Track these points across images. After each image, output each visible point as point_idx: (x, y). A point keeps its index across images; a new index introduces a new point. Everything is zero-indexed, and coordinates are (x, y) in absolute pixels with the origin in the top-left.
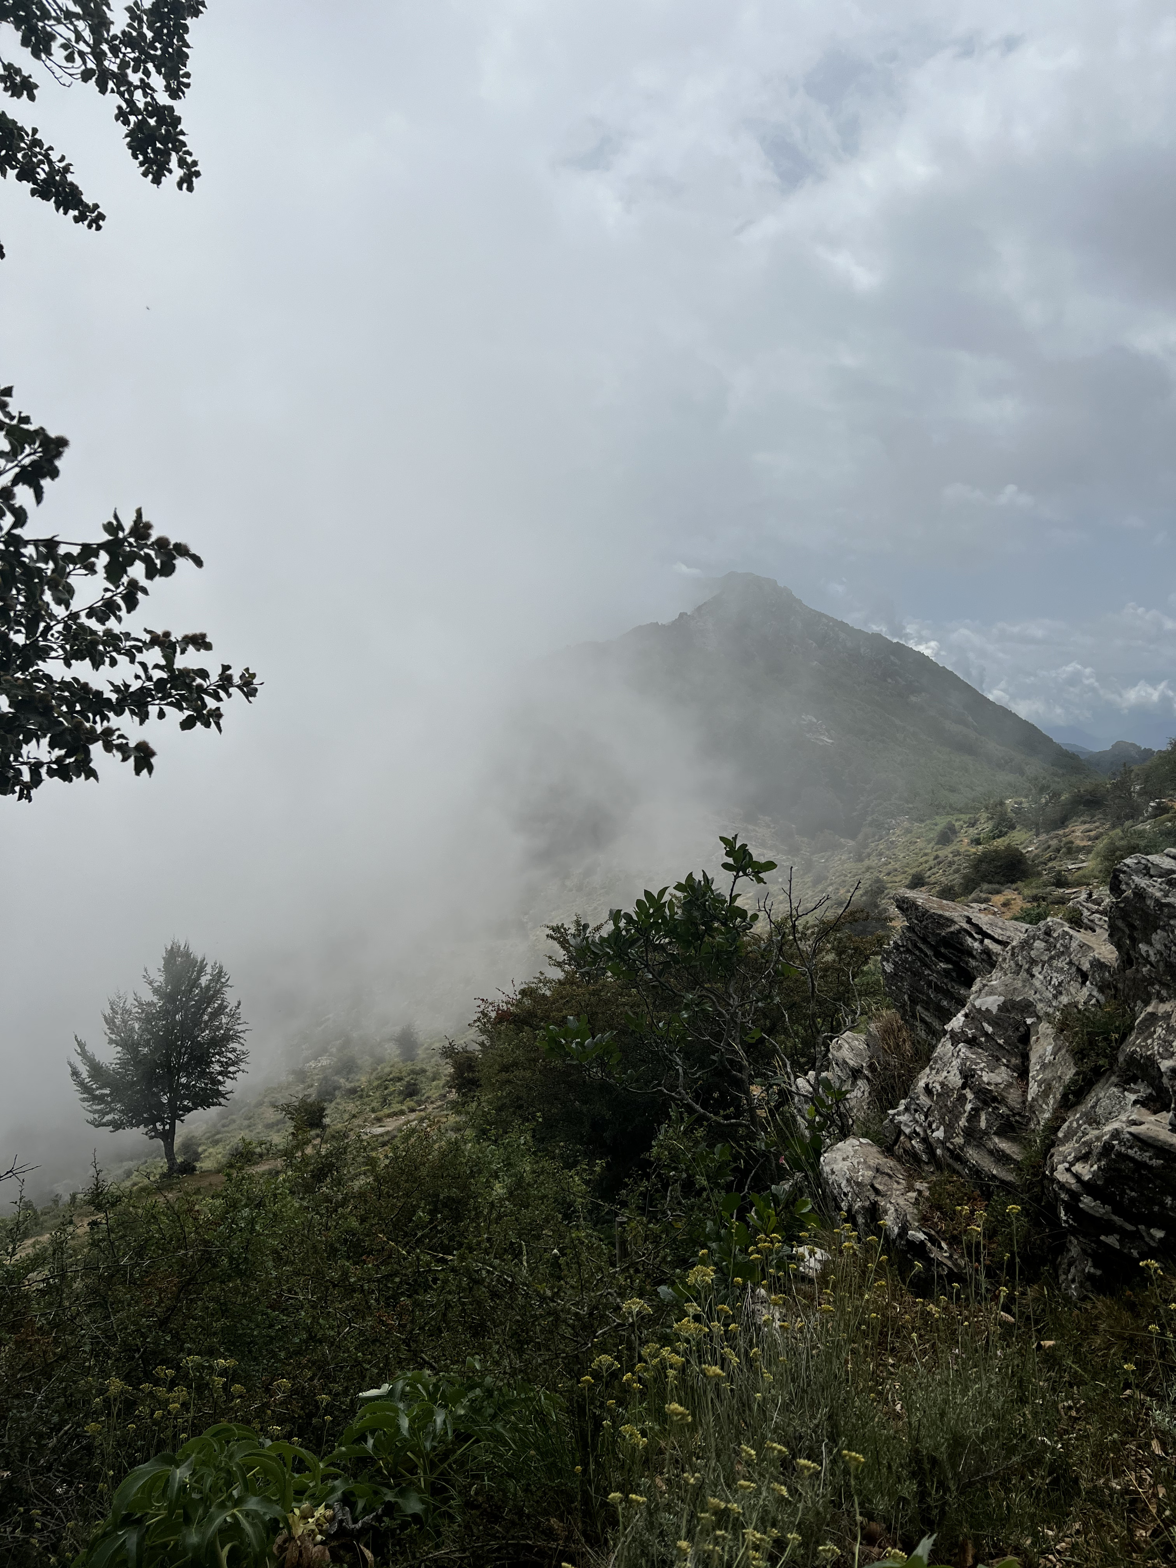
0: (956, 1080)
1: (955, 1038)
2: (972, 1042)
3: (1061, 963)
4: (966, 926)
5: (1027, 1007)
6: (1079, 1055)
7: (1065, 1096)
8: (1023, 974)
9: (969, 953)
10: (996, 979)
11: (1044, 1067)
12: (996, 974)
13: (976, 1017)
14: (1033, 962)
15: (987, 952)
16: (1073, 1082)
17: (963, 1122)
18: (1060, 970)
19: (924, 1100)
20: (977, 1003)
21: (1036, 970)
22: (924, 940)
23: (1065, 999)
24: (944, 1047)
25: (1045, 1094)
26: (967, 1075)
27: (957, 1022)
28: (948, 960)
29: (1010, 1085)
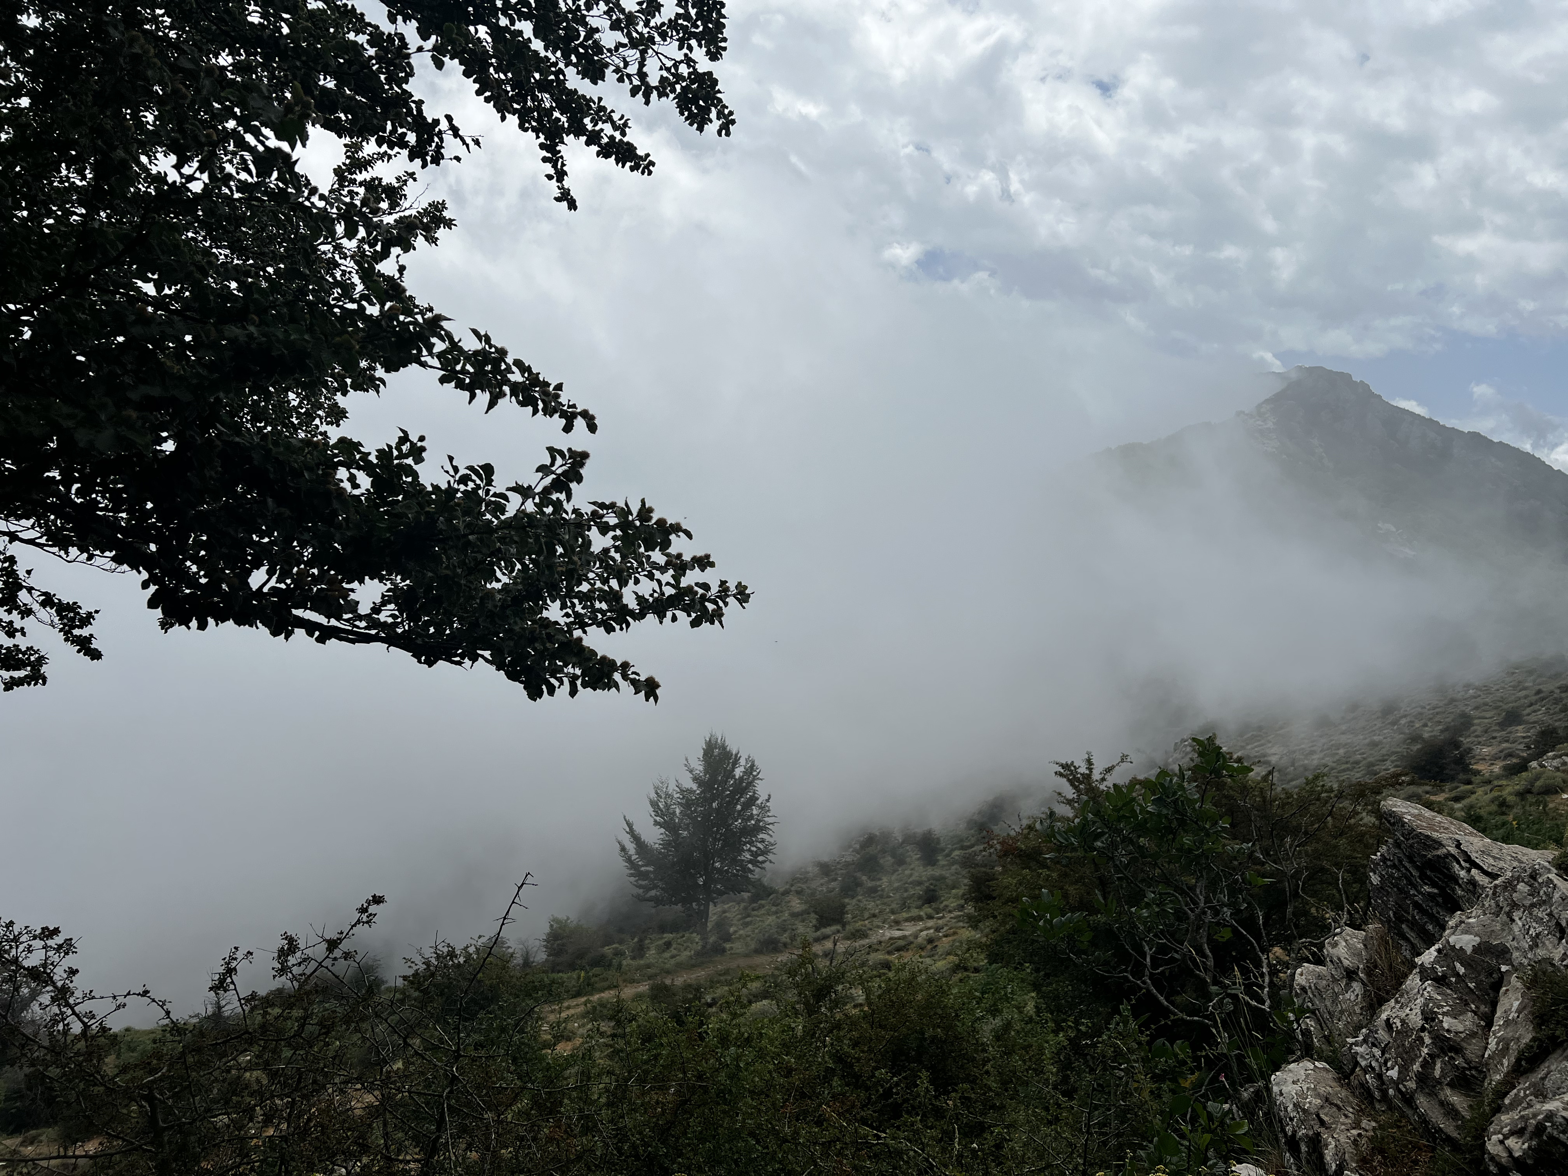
0: (1416, 1019)
1: (1426, 974)
2: (1440, 981)
3: (1541, 913)
4: (1453, 850)
5: (1503, 953)
6: (1540, 1019)
7: (1518, 1060)
8: (1503, 917)
9: (1455, 879)
10: (1475, 917)
11: (1507, 1023)
12: (1476, 911)
13: (1449, 954)
14: (1514, 906)
15: (1473, 883)
16: (1529, 1047)
17: (1416, 1067)
18: (1539, 921)
19: (1382, 1035)
20: (1452, 940)
21: (1516, 915)
22: (1411, 859)
23: (1541, 953)
24: (1413, 981)
25: (1504, 1052)
26: (1429, 1016)
27: (1429, 956)
28: (1434, 885)
29: (1473, 1035)
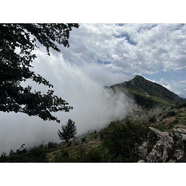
0: (154, 155)
4: (157, 133)
5: (163, 146)
10: (160, 141)
15: (159, 137)
19: (150, 156)
21: (165, 141)
25: (164, 159)
27: (155, 146)
28: (155, 137)
